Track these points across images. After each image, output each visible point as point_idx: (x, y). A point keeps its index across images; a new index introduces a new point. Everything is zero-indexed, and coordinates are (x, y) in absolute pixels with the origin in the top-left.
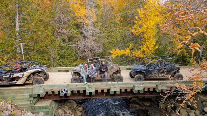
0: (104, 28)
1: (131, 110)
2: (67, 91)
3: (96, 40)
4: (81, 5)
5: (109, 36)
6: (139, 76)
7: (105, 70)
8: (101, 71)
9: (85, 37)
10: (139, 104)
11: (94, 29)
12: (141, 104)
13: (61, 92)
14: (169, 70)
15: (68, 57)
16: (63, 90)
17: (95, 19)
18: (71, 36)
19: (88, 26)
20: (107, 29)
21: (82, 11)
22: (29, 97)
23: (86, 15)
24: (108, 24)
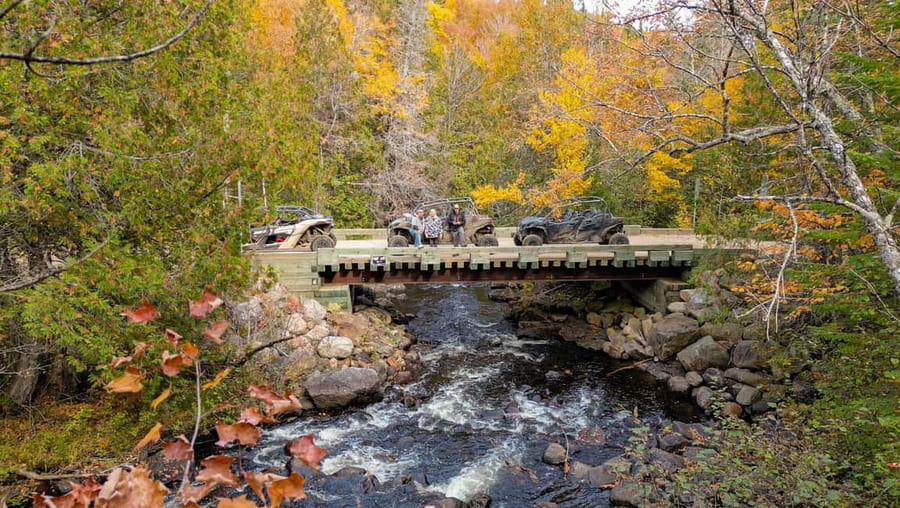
0: (454, 132)
1: (521, 333)
2: (384, 261)
3: (426, 170)
4: (379, 58)
5: (470, 159)
6: (533, 238)
7: (459, 223)
8: (451, 225)
9: (392, 160)
10: (541, 319)
11: (423, 136)
12: (546, 318)
13: (372, 263)
14: (597, 225)
15: (350, 217)
16: (376, 259)
17: (422, 104)
18: (359, 158)
19: (402, 124)
20: (463, 136)
21: (384, 78)
22: (310, 271)
23: (397, 90)
24: (466, 117)
